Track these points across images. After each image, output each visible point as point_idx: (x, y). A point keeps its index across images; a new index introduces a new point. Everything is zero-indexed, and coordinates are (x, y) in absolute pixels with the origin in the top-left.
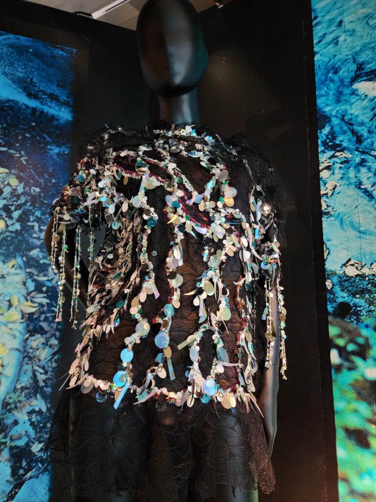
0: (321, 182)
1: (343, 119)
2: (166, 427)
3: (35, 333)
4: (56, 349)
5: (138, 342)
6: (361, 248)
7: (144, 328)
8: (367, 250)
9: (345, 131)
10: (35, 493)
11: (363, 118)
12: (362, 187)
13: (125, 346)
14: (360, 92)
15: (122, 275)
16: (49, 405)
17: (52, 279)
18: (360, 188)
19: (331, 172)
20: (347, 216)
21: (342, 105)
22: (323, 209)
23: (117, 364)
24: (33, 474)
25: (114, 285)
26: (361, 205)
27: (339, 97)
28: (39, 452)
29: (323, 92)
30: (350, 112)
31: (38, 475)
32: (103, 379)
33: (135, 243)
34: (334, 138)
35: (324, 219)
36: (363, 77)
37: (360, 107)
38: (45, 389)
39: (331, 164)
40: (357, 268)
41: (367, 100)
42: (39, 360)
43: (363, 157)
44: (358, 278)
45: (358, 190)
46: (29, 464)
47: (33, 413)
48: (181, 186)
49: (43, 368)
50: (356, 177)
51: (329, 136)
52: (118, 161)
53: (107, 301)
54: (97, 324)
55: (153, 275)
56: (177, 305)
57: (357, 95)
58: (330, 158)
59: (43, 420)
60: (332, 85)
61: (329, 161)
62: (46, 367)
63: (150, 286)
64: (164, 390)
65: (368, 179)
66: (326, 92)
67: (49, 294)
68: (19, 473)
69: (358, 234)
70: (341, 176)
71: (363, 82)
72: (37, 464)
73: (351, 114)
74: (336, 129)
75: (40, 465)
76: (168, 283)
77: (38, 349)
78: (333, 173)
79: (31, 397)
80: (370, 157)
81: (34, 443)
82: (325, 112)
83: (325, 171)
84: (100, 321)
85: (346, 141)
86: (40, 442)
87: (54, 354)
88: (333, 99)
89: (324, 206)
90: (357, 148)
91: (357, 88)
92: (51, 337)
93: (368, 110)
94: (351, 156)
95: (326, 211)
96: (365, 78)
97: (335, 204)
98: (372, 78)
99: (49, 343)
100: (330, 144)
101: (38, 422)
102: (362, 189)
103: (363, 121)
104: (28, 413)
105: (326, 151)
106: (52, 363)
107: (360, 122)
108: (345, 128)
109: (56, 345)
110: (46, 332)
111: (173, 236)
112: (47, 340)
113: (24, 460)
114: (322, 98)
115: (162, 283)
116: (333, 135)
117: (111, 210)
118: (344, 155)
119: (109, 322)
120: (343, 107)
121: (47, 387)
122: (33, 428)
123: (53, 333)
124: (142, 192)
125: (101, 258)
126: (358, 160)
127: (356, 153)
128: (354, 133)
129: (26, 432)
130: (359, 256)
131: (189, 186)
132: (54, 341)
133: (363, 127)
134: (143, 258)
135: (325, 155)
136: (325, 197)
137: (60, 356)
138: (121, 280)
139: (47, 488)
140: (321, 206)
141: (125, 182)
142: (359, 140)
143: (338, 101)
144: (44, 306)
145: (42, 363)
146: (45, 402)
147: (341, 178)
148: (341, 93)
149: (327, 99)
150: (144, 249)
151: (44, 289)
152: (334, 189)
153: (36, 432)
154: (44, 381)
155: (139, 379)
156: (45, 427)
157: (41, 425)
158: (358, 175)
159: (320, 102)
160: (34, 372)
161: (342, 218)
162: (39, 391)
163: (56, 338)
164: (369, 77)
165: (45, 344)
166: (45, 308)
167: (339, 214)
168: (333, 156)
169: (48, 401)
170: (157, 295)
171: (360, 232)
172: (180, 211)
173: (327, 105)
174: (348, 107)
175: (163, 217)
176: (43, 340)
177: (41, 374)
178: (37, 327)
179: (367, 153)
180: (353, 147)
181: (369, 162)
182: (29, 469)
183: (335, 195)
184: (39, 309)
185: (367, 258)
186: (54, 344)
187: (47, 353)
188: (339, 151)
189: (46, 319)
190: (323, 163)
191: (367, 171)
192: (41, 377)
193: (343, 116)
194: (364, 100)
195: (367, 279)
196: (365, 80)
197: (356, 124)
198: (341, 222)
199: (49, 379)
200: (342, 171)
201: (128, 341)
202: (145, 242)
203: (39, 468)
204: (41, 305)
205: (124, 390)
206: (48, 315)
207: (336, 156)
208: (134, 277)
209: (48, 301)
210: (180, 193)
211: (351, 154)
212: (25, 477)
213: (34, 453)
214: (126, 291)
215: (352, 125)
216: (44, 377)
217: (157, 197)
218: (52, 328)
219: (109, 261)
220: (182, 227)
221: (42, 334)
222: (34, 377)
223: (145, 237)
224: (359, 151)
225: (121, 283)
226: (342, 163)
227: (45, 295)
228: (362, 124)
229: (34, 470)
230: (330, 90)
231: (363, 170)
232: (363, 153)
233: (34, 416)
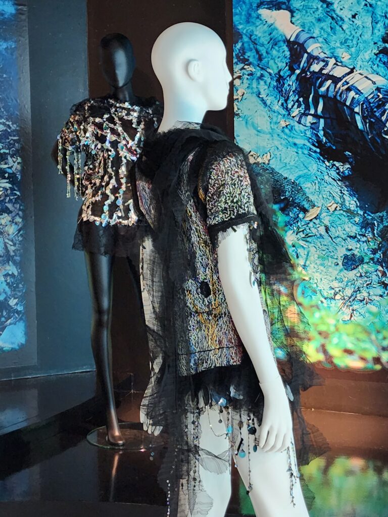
0: (234, 89)
1: (250, 39)
2: (122, 235)
3: (3, 212)
4: (20, 226)
5: (110, 203)
6: (257, 143)
7: (112, 198)
8: (261, 145)
9: (251, 48)
10: (14, 336)
11: (263, 40)
12: (260, 96)
13: (105, 205)
14: (263, 17)
15: (100, 177)
16: (19, 270)
17: (12, 167)
18: (259, 97)
19: (241, 81)
20: (250, 118)
21: (250, 26)
22: (235, 111)
23: (103, 212)
24: (12, 322)
25: (97, 181)
26: (259, 110)
27: (248, 19)
28: (15, 305)
29: (238, 11)
30: (255, 33)
31: (16, 322)
32: (97, 217)
33: (105, 164)
34: (244, 53)
35: (235, 119)
36: (265, 5)
37: (262, 30)
38: (15, 258)
39: (241, 75)
40: (254, 158)
41: (266, 25)
42: (9, 235)
43: (262, 72)
44: (255, 165)
45: (258, 98)
46: (8, 313)
47: (8, 276)
48: (124, 138)
49: (12, 241)
50: (257, 88)
51: (241, 51)
52: (94, 123)
53: (95, 188)
54: (92, 197)
55: (114, 177)
56: (125, 189)
57: (261, 20)
58: (241, 70)
59: (16, 281)
60: (244, 7)
61: (240, 72)
62: (14, 240)
63: (113, 182)
64: (121, 220)
65: (264, 90)
66: (239, 11)
67: (11, 180)
68: (2, 320)
69: (256, 132)
70: (247, 85)
71: (265, 9)
72: (14, 315)
73: (256, 36)
74: (246, 45)
75: (17, 315)
76: (120, 181)
77: (7, 225)
78: (243, 83)
79: (5, 263)
80: (266, 73)
81: (10, 299)
82: (239, 29)
83: (237, 80)
84: (94, 196)
85: (252, 57)
86: (15, 298)
87: (19, 230)
88: (244, 19)
89: (236, 109)
90: (259, 64)
91: (261, 13)
92: (16, 216)
93: (267, 34)
94: (254, 70)
95: (237, 113)
96: (266, 6)
97: (243, 108)
98: (271, 7)
99: (14, 221)
100: (241, 57)
101: (12, 283)
102: (260, 97)
103: (263, 42)
104: (3, 275)
105: (238, 63)
106: (18, 237)
107: (261, 43)
108: (252, 46)
109: (20, 223)
110: (11, 212)
111: (121, 161)
112: (13, 219)
113: (4, 311)
114: (237, 16)
115: (118, 180)
116: (243, 51)
117: (93, 147)
118: (250, 69)
119: (98, 196)
120: (251, 28)
121: (16, 256)
122: (9, 288)
123: (17, 212)
124: (107, 142)
125: (87, 167)
126: (259, 74)
127: (258, 68)
128: (257, 52)
129: (4, 290)
130: (256, 149)
131: (128, 138)
132: (18, 220)
133: (263, 48)
134: (110, 170)
135: (238, 66)
136: (237, 101)
137: (24, 232)
138: (99, 179)
139: (23, 333)
140: (233, 108)
141: (99, 135)
142: (260, 58)
143: (248, 22)
144: (8, 189)
145: (11, 237)
146: (16, 268)
147: (248, 87)
148: (250, 15)
149: (241, 18)
150: (110, 166)
151: (7, 175)
152: (243, 95)
153: (11, 291)
154: (14, 251)
155: (111, 217)
156: (17, 287)
157: (15, 285)
158: (258, 86)
159: (236, 19)
160: (5, 244)
161: (247, 120)
162: (11, 259)
163: (20, 217)
164: (269, 6)
165: (12, 221)
166: (9, 192)
167: (245, 116)
168: (243, 68)
169: (18, 267)
170: (116, 186)
171: (258, 131)
172: (124, 150)
173: (240, 23)
174: (254, 29)
175: (117, 153)
176: (10, 218)
177: (11, 245)
178: (4, 208)
179: (264, 69)
180: (256, 63)
181: (265, 77)
182: (9, 318)
183: (243, 100)
184: (4, 192)
185: (261, 150)
186: (18, 222)
187: (14, 229)
188: (247, 65)
189: (10, 201)
190: (236, 72)
191: (264, 84)
192: (11, 248)
193: (251, 36)
194: (265, 25)
195: (260, 166)
196: (266, 8)
197: (259, 44)
198: (246, 123)
199: (17, 250)
200: (248, 82)
201: (106, 203)
202: (110, 164)
203: (16, 317)
204: (5, 189)
205: (106, 220)
206: (12, 198)
207: (245, 69)
208: (106, 178)
209: (10, 186)
210: (124, 142)
211: (255, 68)
212: (6, 323)
213: (11, 306)
214: (104, 184)
215: (256, 44)
216: (13, 248)
217: (114, 144)
218: (16, 208)
219: (91, 169)
220: (125, 157)
221: (8, 214)
222: (6, 248)
223: (110, 161)
224: (260, 67)
225: (100, 180)
226: (248, 75)
227: (8, 181)
228: (263, 45)
229: (12, 319)
230: (243, 11)
231: (262, 83)
232: (262, 69)
233: (8, 278)
